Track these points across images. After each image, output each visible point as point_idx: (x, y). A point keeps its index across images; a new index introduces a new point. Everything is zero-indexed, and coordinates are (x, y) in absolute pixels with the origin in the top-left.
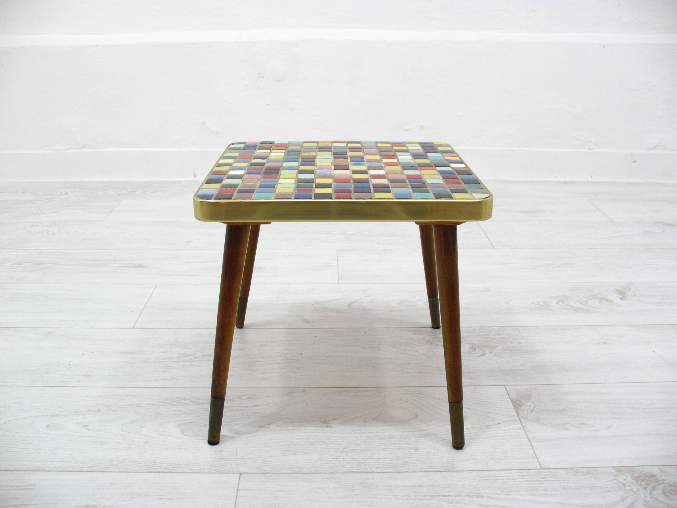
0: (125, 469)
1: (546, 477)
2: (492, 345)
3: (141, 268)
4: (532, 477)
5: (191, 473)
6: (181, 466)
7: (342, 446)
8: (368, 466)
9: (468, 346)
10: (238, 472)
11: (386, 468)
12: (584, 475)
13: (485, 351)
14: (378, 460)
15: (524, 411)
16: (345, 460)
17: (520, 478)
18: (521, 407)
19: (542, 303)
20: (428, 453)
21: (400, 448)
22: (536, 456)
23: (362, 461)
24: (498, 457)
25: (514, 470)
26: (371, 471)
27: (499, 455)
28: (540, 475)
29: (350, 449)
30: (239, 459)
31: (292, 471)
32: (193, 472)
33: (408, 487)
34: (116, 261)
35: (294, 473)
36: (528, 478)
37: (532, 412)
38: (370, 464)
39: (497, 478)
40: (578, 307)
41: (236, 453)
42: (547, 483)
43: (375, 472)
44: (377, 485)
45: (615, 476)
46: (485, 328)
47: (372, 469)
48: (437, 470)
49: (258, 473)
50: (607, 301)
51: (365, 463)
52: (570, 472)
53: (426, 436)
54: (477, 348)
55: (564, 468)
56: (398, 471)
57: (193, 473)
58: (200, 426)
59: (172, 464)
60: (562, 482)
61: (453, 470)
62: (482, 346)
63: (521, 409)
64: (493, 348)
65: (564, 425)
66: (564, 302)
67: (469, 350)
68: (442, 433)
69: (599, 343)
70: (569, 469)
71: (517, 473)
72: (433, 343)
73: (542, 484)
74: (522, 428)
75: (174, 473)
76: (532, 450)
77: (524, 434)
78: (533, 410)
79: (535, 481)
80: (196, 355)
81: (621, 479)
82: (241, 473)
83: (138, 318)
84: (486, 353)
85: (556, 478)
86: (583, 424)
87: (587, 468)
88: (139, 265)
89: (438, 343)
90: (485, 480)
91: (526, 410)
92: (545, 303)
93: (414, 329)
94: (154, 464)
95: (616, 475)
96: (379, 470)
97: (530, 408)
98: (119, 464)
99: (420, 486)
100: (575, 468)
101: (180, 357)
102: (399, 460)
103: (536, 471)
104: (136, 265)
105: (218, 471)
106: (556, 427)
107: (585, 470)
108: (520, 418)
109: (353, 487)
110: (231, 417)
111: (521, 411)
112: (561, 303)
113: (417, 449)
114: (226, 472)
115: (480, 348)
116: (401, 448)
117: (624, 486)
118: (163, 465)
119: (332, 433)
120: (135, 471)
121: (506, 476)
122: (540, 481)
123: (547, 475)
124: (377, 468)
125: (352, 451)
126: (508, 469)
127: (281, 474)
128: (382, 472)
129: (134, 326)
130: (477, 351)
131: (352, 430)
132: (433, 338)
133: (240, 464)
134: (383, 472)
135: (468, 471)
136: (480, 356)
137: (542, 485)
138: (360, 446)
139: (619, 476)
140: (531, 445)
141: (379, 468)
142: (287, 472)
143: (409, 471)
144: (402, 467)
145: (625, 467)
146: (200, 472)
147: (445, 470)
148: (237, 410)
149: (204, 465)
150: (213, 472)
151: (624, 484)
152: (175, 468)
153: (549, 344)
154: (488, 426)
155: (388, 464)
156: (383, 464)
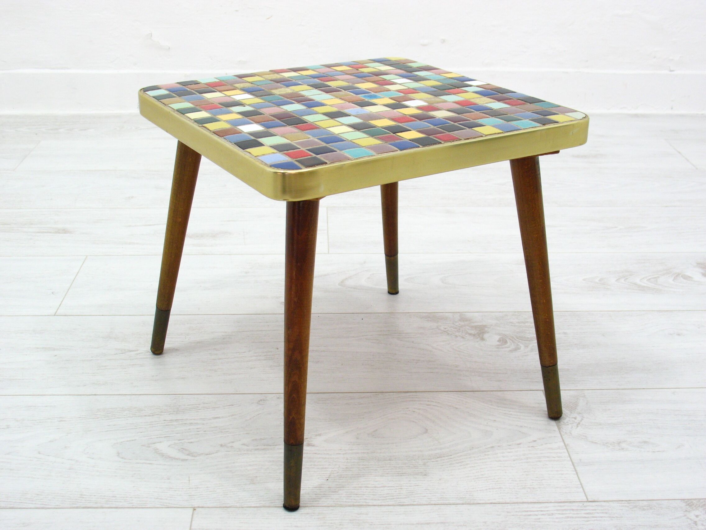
0: (42, 504)
1: (593, 513)
2: (528, 337)
3: (65, 233)
4: (575, 512)
5: (129, 508)
6: (116, 499)
7: (328, 471)
8: (362, 497)
9: (497, 337)
10: (190, 506)
11: (384, 500)
12: (644, 510)
13: (519, 344)
14: (374, 488)
15: (568, 425)
16: (332, 489)
17: (559, 514)
18: (564, 420)
19: (597, 280)
20: (440, 480)
21: (403, 473)
22: (581, 484)
23: (353, 491)
24: (531, 485)
25: (551, 502)
26: (364, 504)
27: (533, 482)
28: (586, 510)
29: (338, 474)
30: (192, 488)
31: (261, 504)
32: (131, 506)
33: (413, 524)
34: (32, 224)
35: (264, 507)
36: (569, 514)
37: (577, 426)
38: (364, 495)
39: (529, 513)
40: (645, 285)
41: (189, 481)
42: (595, 520)
43: (369, 506)
44: (372, 523)
45: (684, 512)
46: (520, 313)
47: (367, 501)
48: (451, 502)
49: (217, 507)
50: (684, 278)
51: (357, 493)
52: (626, 506)
53: (438, 458)
54: (508, 341)
55: (617, 501)
56: (400, 504)
57: (133, 508)
58: (142, 446)
59: (105, 496)
60: (613, 518)
61: (472, 503)
62: (515, 338)
63: (564, 422)
64: (529, 341)
65: (619, 443)
66: (627, 279)
67: (498, 343)
68: (458, 453)
69: (671, 334)
70: (623, 502)
71: (555, 506)
72: (450, 333)
73: (588, 521)
74: (565, 447)
75: (106, 508)
76: (576, 476)
77: (567, 455)
78: (579, 423)
79: (579, 517)
80: (137, 350)
81: (692, 515)
82: (195, 507)
83: (62, 302)
84: (521, 347)
85: (606, 513)
86: (645, 442)
87: (650, 501)
88: (64, 230)
89: (457, 334)
90: (513, 515)
91: (571, 424)
92: (600, 280)
93: (427, 314)
94: (81, 497)
95: (686, 511)
96: (375, 503)
97: (576, 421)
98: (35, 497)
99: (428, 524)
100: (632, 501)
101: (117, 354)
102: (401, 489)
103: (581, 504)
104: (59, 230)
105: (163, 505)
106: (609, 447)
107: (645, 503)
108: (562, 433)
109: (340, 525)
110: (182, 433)
111: (563, 425)
112: (622, 280)
113: (425, 475)
114: (175, 506)
115: (513, 341)
116: (405, 473)
117: (696, 525)
118: (92, 498)
119: (315, 453)
120: (57, 507)
121: (542, 511)
122: (585, 517)
123: (595, 510)
124: (372, 499)
125: (340, 477)
126: (545, 501)
127: (247, 509)
128: (378, 505)
129: (56, 312)
130: (509, 344)
131: (341, 449)
132: (451, 327)
133: (194, 495)
134: (381, 506)
135: (491, 503)
136: (511, 351)
137: (588, 523)
138: (351, 471)
139: (689, 511)
140: (576, 470)
141: (375, 500)
142: (255, 505)
143: (415, 503)
144: (405, 498)
145: (697, 500)
146: (141, 507)
147: (461, 502)
148: (192, 423)
149: (147, 498)
150: (158, 506)
151: (695, 523)
152: (108, 502)
153: (604, 336)
154: (519, 444)
155: (387, 494)
156: (381, 495)
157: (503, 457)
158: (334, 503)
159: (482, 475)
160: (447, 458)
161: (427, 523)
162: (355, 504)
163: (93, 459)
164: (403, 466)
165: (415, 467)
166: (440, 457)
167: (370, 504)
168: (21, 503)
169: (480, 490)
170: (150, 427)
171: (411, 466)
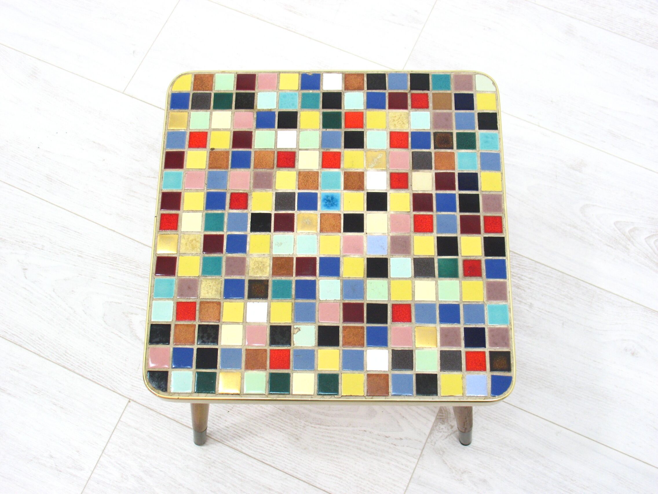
0: (39, 351)
5: (90, 380)
6: (85, 367)
8: (242, 441)
10: (128, 397)
15: (441, 432)
16: (226, 423)
18: (442, 424)
21: (283, 430)
23: (240, 432)
24: (364, 486)
26: (240, 449)
27: (368, 484)
29: (238, 409)
32: (92, 379)
33: (260, 485)
37: (446, 438)
41: (138, 368)
44: (234, 470)
47: (243, 447)
48: (299, 476)
49: (145, 406)
51: (241, 436)
53: (318, 424)
56: (263, 461)
58: (123, 313)
59: (80, 360)
61: (312, 484)
63: (440, 428)
65: (464, 472)
68: (336, 426)
74: (419, 457)
77: (414, 466)
82: (130, 399)
83: (136, 71)
86: (485, 481)
91: (444, 432)
92: (631, 231)
94: (64, 354)
96: (247, 451)
98: (37, 340)
102: (273, 445)
105: (112, 388)
106: (453, 473)
108: (429, 439)
109: (214, 462)
111: (437, 430)
113: (298, 439)
114: (119, 392)
116: (285, 430)
118: (71, 359)
124: (247, 447)
125: (239, 413)
127: (163, 416)
129: (126, 88)
133: (135, 386)
140: (408, 486)
141: (249, 448)
142: (169, 416)
143: (273, 465)
144: (270, 456)
146: (98, 383)
147: (305, 479)
149: (105, 374)
150: (109, 387)
152: (79, 368)
153: (563, 325)
154: (387, 437)
155: (260, 446)
156: (255, 445)
157: (366, 445)
158: (221, 438)
159: (337, 458)
160: (324, 427)
161: (269, 488)
162: (234, 446)
163: (86, 313)
164: (288, 421)
165: (296, 426)
166: (320, 424)
167: (244, 451)
168: (27, 343)
169: (325, 474)
170: (137, 292)
171: (294, 424)
